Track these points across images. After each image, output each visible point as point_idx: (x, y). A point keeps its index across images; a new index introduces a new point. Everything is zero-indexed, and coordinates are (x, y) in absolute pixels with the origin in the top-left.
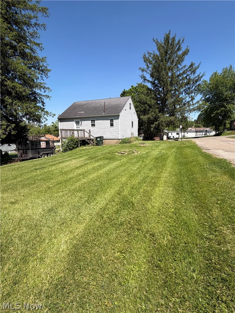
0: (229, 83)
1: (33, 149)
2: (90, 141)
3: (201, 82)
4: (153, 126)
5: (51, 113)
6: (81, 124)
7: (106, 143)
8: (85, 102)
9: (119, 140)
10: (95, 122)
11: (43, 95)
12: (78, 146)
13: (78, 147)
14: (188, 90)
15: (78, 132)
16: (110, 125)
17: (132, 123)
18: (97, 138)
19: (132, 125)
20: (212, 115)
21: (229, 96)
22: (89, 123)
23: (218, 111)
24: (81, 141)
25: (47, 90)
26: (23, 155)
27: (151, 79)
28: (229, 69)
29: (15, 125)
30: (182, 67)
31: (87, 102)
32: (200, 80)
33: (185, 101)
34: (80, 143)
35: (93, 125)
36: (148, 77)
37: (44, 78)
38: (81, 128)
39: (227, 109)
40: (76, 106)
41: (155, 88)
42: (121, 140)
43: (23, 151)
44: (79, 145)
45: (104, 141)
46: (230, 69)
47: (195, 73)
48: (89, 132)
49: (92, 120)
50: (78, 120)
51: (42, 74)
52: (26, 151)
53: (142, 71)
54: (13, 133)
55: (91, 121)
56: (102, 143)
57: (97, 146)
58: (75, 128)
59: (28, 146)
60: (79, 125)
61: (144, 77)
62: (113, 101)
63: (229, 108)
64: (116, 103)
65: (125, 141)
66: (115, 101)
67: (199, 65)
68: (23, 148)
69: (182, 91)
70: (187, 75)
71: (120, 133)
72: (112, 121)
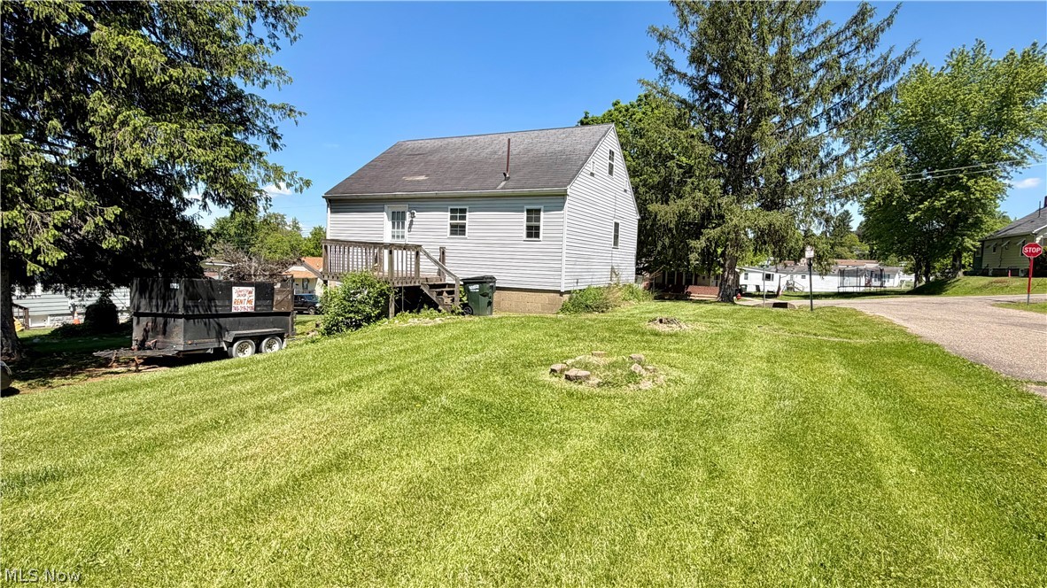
0: (975, 102)
1: (194, 317)
2: (440, 294)
3: (897, 79)
4: (699, 244)
5: (292, 174)
6: (412, 221)
7: (505, 304)
8: (438, 143)
9: (561, 294)
10: (464, 218)
11: (270, 106)
12: (384, 313)
13: (387, 317)
14: (842, 114)
15: (391, 252)
16: (525, 232)
17: (616, 230)
18: (467, 282)
19: (616, 237)
20: (912, 217)
21: (977, 147)
22: (444, 219)
23: (937, 204)
24: (400, 291)
25: (273, 78)
26: (154, 337)
27: (691, 71)
28: (971, 54)
29: (118, 211)
30: (813, 28)
31: (446, 141)
32: (896, 72)
33: (828, 154)
34: (398, 302)
35: (458, 230)
36: (682, 63)
37: (283, 41)
38: (409, 239)
39: (972, 197)
40: (400, 155)
41: (706, 105)
42: (566, 297)
43: (154, 322)
44: (392, 310)
45: (497, 296)
46: (976, 56)
47: (873, 47)
48: (437, 258)
49: (453, 211)
50: (400, 207)
51: (275, 27)
52: (165, 324)
53: (658, 40)
54: (111, 242)
55: (449, 214)
56: (490, 303)
57: (467, 318)
58: (388, 239)
59: (172, 305)
60: (403, 227)
61: (667, 60)
62: (543, 140)
63: (980, 191)
64: (557, 148)
65: (582, 303)
66: (551, 140)
67: (892, 16)
68: (154, 311)
69: (814, 115)
70: (841, 55)
71: (564, 266)
72: (533, 214)
